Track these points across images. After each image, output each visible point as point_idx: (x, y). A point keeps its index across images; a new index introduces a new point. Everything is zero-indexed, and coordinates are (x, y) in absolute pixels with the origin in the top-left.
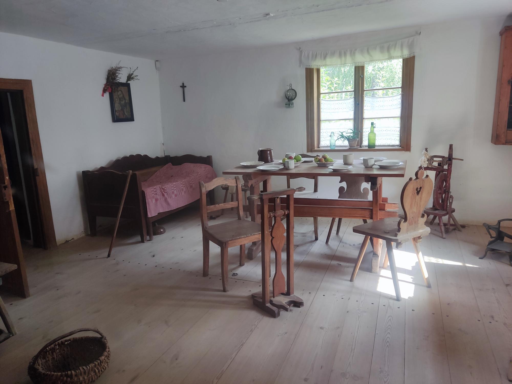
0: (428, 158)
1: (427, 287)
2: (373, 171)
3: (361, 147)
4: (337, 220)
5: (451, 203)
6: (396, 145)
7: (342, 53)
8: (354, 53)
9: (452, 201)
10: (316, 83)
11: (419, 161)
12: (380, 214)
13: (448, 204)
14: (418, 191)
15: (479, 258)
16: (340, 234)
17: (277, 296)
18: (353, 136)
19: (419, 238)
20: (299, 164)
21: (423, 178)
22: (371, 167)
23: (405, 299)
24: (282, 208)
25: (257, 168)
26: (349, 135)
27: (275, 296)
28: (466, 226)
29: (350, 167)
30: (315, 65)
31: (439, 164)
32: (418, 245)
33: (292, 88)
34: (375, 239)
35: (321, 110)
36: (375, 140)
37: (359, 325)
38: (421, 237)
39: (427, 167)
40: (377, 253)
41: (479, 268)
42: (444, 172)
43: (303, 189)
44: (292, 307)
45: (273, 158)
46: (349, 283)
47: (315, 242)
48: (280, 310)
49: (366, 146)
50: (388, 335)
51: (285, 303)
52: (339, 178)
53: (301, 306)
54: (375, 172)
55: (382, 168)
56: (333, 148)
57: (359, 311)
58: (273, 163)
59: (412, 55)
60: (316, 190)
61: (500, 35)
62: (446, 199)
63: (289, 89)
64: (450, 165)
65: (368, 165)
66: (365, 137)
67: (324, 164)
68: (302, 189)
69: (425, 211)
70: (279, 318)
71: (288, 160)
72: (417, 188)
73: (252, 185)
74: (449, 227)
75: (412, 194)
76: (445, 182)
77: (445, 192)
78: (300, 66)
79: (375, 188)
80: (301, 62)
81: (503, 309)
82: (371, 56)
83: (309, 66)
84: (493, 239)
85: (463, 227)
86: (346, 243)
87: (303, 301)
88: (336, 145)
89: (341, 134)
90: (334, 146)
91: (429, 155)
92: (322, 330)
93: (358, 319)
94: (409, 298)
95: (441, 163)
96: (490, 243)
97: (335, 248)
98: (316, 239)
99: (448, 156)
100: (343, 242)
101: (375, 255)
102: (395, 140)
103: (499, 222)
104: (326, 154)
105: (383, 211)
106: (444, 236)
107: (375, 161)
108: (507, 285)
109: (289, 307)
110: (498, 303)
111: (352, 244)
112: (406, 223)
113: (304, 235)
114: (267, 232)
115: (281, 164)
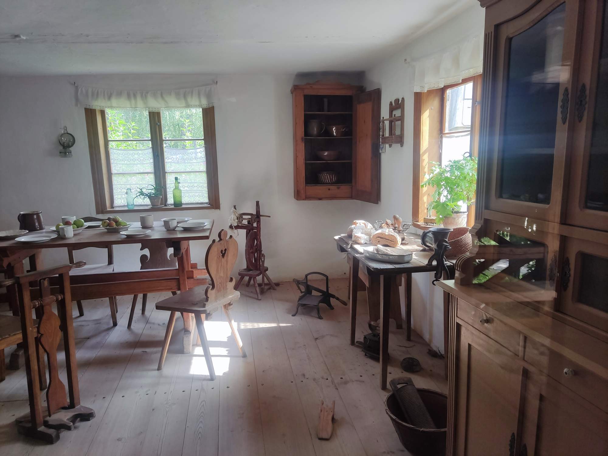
0: (237, 216)
1: (243, 357)
2: (176, 234)
3: (166, 206)
4: (140, 296)
5: (263, 262)
6: (204, 203)
7: (131, 95)
8: (146, 96)
9: (264, 259)
10: (101, 127)
11: (229, 220)
12: (188, 284)
13: (261, 264)
14: (223, 253)
15: (292, 316)
16: (147, 313)
17: (54, 413)
18: (155, 192)
19: (230, 304)
20: (81, 231)
21: (226, 239)
22: (174, 230)
23: (220, 376)
24: (53, 292)
25: (16, 239)
26: (150, 191)
27: (51, 413)
28: (280, 283)
29: (148, 232)
30: (97, 105)
31: (249, 222)
32: (230, 312)
33: (68, 132)
34: (185, 314)
35: (112, 161)
36: (181, 197)
37: (167, 421)
38: (231, 303)
39: (237, 225)
40: (189, 329)
41: (292, 326)
42: (254, 230)
43: (83, 264)
44: (78, 422)
45: (43, 224)
46: (156, 372)
47: (113, 329)
48: (59, 432)
49: (171, 205)
50: (201, 425)
51: (68, 419)
52: (139, 245)
53: (91, 418)
54: (180, 236)
55: (186, 230)
56: (131, 208)
57: (167, 405)
58: (44, 231)
59: (211, 106)
60: (110, 262)
61: (291, 93)
62: (258, 258)
63: (64, 133)
64: (259, 222)
65: (170, 227)
66: (170, 194)
67: (115, 229)
68: (81, 264)
69: (240, 273)
70: (58, 443)
71: (63, 226)
72: (222, 251)
73: (9, 265)
74: (264, 287)
75: (217, 257)
76: (255, 240)
77: (256, 251)
78: (77, 105)
79: (179, 254)
80: (77, 100)
81: (313, 364)
82: (166, 102)
83: (89, 105)
84: (303, 294)
85: (277, 285)
86: (154, 323)
87: (93, 411)
88: (135, 204)
89: (139, 190)
90: (132, 205)
91: (238, 213)
92: (119, 442)
93: (166, 415)
94: (224, 373)
95: (250, 221)
96: (301, 298)
97: (140, 331)
98: (115, 324)
99: (255, 214)
100: (150, 323)
101: (186, 331)
102: (203, 197)
103: (306, 276)
104: (118, 217)
105: (192, 280)
106: (260, 297)
107: (178, 222)
108: (316, 339)
109: (72, 424)
110: (308, 359)
111: (161, 324)
112: (214, 291)
113: (98, 322)
114: (31, 329)
115: (54, 231)
